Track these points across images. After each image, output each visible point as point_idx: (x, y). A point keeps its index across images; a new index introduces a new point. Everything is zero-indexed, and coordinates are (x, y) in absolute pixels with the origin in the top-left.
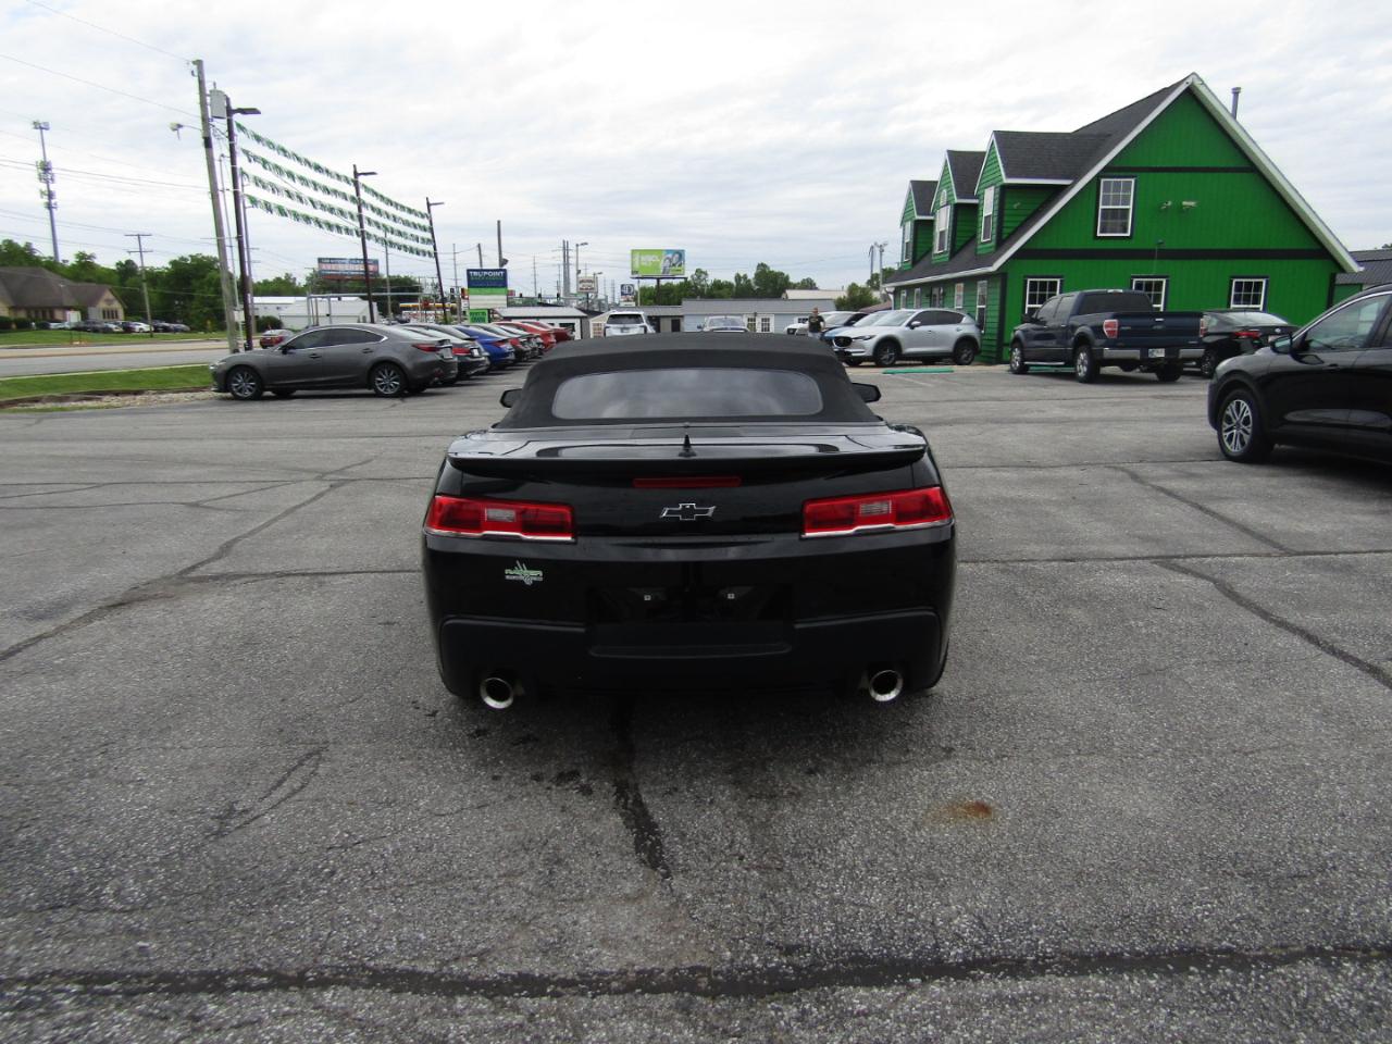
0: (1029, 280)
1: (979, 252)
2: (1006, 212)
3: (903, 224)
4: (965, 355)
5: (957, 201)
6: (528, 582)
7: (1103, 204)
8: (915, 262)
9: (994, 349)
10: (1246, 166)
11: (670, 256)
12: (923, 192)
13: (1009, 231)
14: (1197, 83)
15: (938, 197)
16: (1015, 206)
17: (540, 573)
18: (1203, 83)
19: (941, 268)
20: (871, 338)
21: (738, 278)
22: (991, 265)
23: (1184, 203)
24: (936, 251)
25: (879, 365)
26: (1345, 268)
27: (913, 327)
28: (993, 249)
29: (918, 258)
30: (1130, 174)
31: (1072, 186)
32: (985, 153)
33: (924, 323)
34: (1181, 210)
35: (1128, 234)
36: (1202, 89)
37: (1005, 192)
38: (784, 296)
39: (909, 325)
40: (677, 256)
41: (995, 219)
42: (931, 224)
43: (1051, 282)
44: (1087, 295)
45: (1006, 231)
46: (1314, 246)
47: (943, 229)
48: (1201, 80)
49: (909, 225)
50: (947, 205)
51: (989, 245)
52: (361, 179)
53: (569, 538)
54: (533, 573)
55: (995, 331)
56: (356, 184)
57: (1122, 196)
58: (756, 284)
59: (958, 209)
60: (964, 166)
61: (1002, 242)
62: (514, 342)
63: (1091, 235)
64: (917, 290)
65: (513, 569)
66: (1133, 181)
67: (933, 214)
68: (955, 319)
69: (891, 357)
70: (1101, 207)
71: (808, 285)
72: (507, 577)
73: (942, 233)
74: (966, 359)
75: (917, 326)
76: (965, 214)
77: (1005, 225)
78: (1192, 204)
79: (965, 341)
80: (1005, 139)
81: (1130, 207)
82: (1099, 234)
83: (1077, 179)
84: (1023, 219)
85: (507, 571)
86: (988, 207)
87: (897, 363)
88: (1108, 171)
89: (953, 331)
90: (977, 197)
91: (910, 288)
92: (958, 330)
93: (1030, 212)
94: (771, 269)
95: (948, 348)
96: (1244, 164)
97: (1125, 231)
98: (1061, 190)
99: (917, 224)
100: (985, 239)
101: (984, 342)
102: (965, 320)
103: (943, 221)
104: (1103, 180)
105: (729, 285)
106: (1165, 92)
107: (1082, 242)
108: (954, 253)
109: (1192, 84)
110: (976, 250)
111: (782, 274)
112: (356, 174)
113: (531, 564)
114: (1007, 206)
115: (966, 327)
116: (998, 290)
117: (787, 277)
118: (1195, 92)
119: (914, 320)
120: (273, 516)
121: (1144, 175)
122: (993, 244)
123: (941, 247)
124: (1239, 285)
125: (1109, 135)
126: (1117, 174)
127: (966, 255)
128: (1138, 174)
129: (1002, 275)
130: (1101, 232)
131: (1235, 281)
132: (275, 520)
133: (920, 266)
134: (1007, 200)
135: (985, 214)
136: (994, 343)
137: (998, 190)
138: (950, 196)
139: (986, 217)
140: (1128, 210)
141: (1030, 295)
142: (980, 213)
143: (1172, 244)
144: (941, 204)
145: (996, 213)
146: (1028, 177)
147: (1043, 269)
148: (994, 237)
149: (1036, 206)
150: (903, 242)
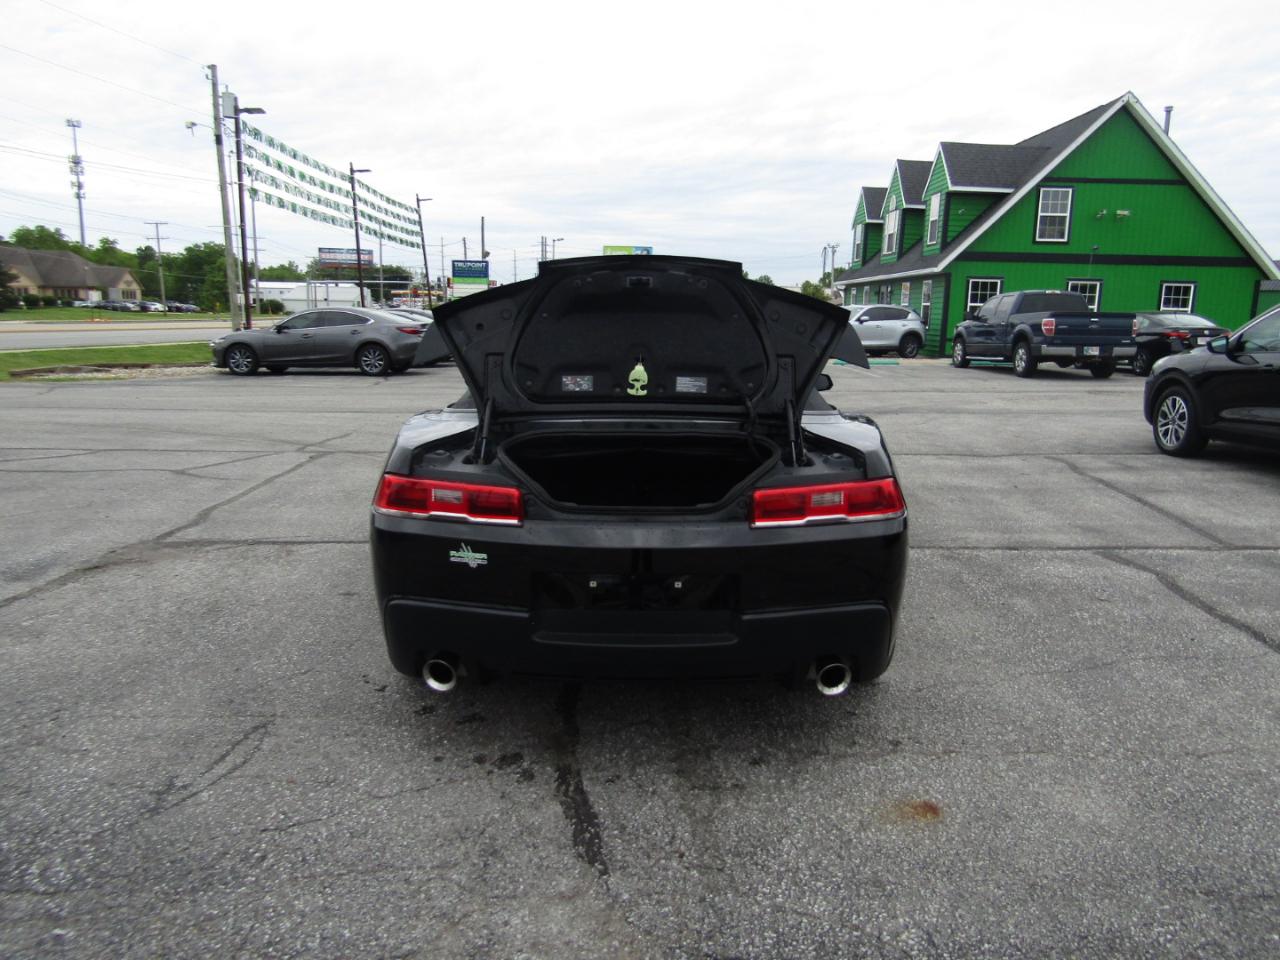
0: (971, 281)
1: (925, 254)
2: (951, 217)
3: (854, 226)
4: (909, 350)
5: (905, 206)
6: (473, 564)
7: (1042, 211)
8: (865, 262)
9: (938, 344)
10: (1178, 179)
12: (873, 198)
13: (954, 234)
14: (1132, 101)
15: (888, 202)
16: (960, 212)
17: (485, 556)
18: (1138, 101)
19: (890, 268)
22: (936, 266)
23: (1119, 212)
24: (885, 251)
26: (1269, 275)
27: (862, 322)
28: (938, 252)
29: (867, 258)
30: (1067, 184)
31: (1013, 194)
32: (931, 163)
33: (873, 318)
34: (1116, 219)
35: (1065, 240)
36: (1137, 107)
37: (951, 197)
39: (858, 320)
41: (941, 223)
42: (880, 227)
43: (991, 283)
44: (1026, 295)
45: (951, 235)
46: (1240, 255)
47: (891, 232)
48: (1135, 97)
49: (860, 228)
50: (896, 209)
51: (933, 248)
52: (357, 176)
53: (515, 522)
54: (478, 555)
55: (939, 327)
56: (352, 180)
57: (1059, 205)
59: (906, 213)
60: (912, 174)
61: (946, 245)
63: (1031, 240)
64: (866, 287)
65: (458, 551)
66: (1070, 190)
67: (883, 218)
68: (901, 315)
70: (1040, 214)
72: (452, 559)
73: (891, 236)
74: (911, 353)
75: (866, 321)
76: (913, 218)
77: (950, 229)
78: (1126, 213)
79: (910, 336)
80: (950, 149)
81: (1068, 214)
82: (1038, 239)
83: (1018, 188)
84: (966, 224)
85: (453, 553)
88: (1048, 181)
89: (899, 327)
90: (925, 203)
91: (860, 286)
92: (904, 326)
93: (973, 218)
95: (894, 341)
96: (1176, 177)
97: (1062, 236)
98: (1003, 197)
99: (868, 227)
100: (931, 242)
101: (928, 337)
102: (910, 316)
103: (892, 224)
104: (1042, 190)
106: (1102, 109)
107: (1025, 247)
108: (901, 253)
109: (1128, 101)
110: (922, 252)
112: (352, 171)
113: (476, 547)
114: (951, 212)
115: (912, 323)
116: (942, 289)
118: (1130, 109)
119: (863, 315)
120: (253, 485)
121: (1081, 186)
122: (938, 246)
123: (890, 248)
124: (1169, 289)
125: (1048, 148)
126: (1056, 184)
127: (912, 256)
128: (1075, 184)
129: (946, 275)
130: (1041, 237)
131: (1165, 285)
132: (254, 489)
133: (871, 264)
134: (952, 207)
135: (931, 219)
136: (938, 338)
137: (944, 197)
138: (899, 201)
139: (932, 222)
140: (1065, 217)
141: (972, 295)
142: (927, 218)
143: (1106, 250)
144: (891, 209)
145: (942, 218)
146: (972, 185)
147: (981, 272)
148: (940, 240)
149: (977, 213)
150: (854, 243)
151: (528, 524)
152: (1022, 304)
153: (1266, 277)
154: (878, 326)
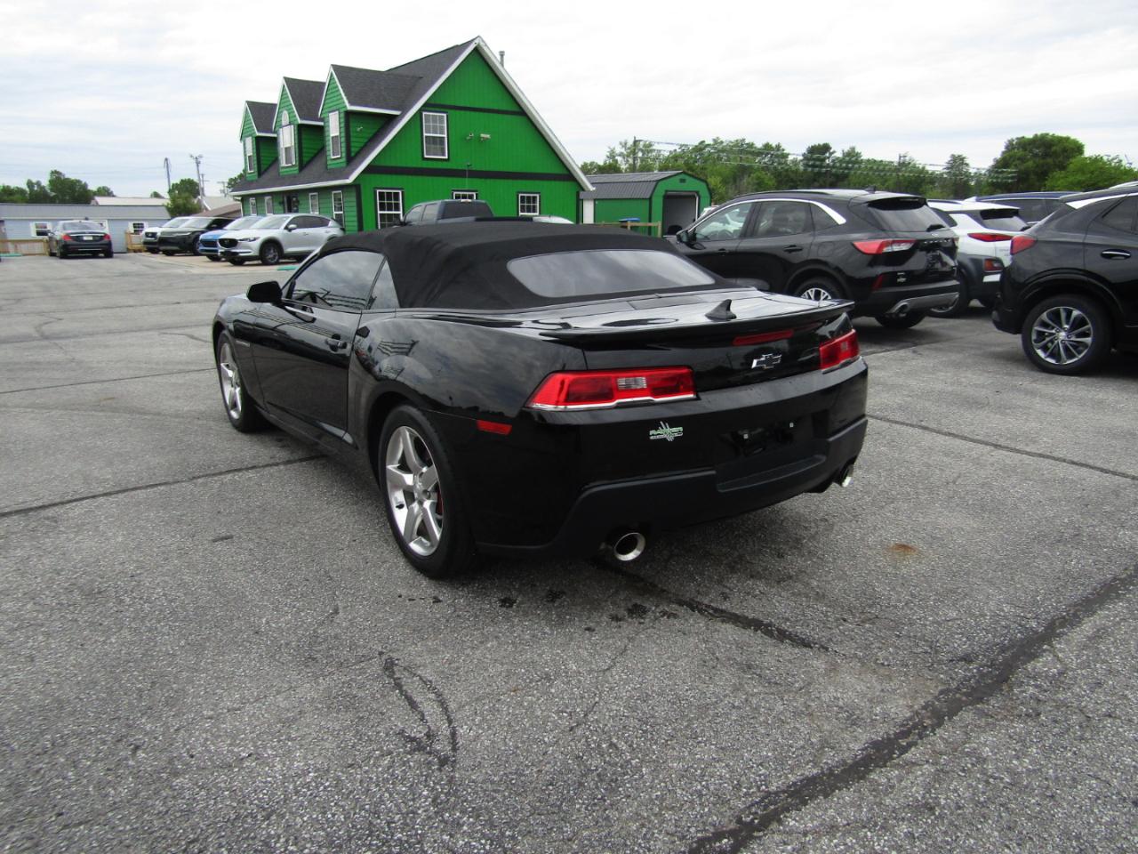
0: (378, 191)
1: (329, 167)
2: (352, 134)
3: (242, 138)
5: (300, 122)
6: (670, 439)
7: (427, 132)
8: (260, 173)
10: (519, 111)
12: (261, 113)
13: (357, 149)
14: (482, 44)
15: (279, 117)
16: (359, 129)
17: (681, 429)
18: (486, 45)
19: (291, 180)
20: (255, 239)
21: (30, 184)
22: (346, 178)
23: (482, 135)
24: (283, 163)
25: (265, 263)
26: (585, 188)
27: (290, 230)
28: (344, 165)
29: (262, 170)
30: (442, 110)
31: (402, 116)
32: (324, 83)
33: (299, 226)
34: (482, 141)
35: (446, 157)
36: (485, 49)
37: (349, 116)
38: (93, 202)
39: (286, 228)
41: (343, 139)
42: (274, 141)
43: (395, 193)
44: (447, 204)
45: (354, 150)
46: (565, 172)
47: (288, 145)
48: (483, 41)
49: (249, 142)
50: (290, 124)
51: (338, 161)
53: (691, 396)
54: (675, 429)
57: (437, 127)
58: (52, 190)
59: (301, 129)
60: (303, 93)
61: (352, 159)
63: (420, 157)
64: (267, 198)
65: (656, 429)
66: (445, 115)
67: (275, 132)
68: (322, 223)
69: (275, 256)
70: (425, 134)
71: (105, 192)
72: (652, 438)
73: (287, 149)
75: (294, 229)
76: (311, 135)
77: (352, 144)
78: (488, 136)
80: (342, 72)
81: (445, 136)
82: (426, 156)
83: (405, 110)
84: (366, 140)
85: (652, 432)
86: (334, 127)
87: (281, 261)
88: (427, 106)
89: (323, 233)
90: (321, 120)
91: (259, 197)
92: (327, 232)
93: (370, 136)
94: (66, 177)
96: (515, 109)
97: (443, 154)
98: (391, 120)
99: (258, 140)
100: (334, 155)
102: (331, 223)
103: (287, 138)
104: (424, 113)
105: (21, 191)
106: (458, 49)
107: (416, 163)
108: (302, 166)
109: (479, 45)
110: (326, 165)
111: (79, 181)
113: (673, 422)
114: (352, 129)
115: (332, 230)
116: (354, 199)
117: (86, 185)
118: (481, 51)
119: (290, 223)
121: (452, 112)
122: (344, 160)
123: (288, 160)
124: (523, 198)
126: (433, 109)
127: (315, 168)
128: (447, 110)
129: (356, 186)
130: (428, 154)
131: (520, 195)
133: (266, 177)
134: (352, 124)
135: (332, 135)
137: (342, 115)
138: (292, 116)
139: (333, 138)
140: (444, 138)
141: (380, 204)
142: (327, 134)
143: (477, 167)
144: (283, 123)
145: (343, 134)
146: (366, 105)
147: (387, 183)
148: (344, 155)
149: (374, 131)
150: (245, 155)
151: (702, 396)
152: (447, 211)
153: (583, 190)
154: (305, 234)
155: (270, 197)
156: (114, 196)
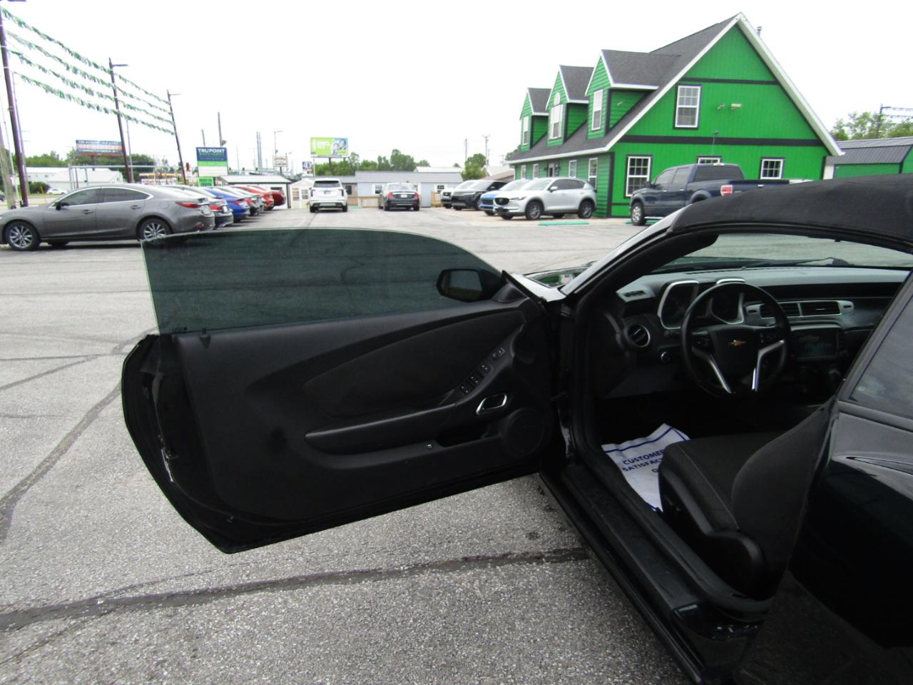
0: (630, 158)
1: (589, 138)
2: (612, 108)
3: (522, 117)
5: (569, 101)
7: (680, 104)
8: (532, 145)
9: (606, 207)
10: (773, 81)
11: (338, 142)
12: (539, 97)
13: (614, 122)
14: (743, 19)
15: (553, 98)
16: (619, 104)
18: (747, 20)
19: (558, 149)
20: (523, 199)
21: (380, 159)
22: (604, 146)
23: (733, 105)
24: (551, 136)
25: (529, 219)
26: (832, 152)
27: (552, 191)
28: (603, 135)
29: (534, 143)
30: (698, 83)
31: (659, 90)
32: (593, 68)
33: (560, 188)
34: (730, 110)
35: (696, 126)
36: (746, 23)
37: (612, 93)
38: (415, 171)
39: (549, 189)
40: (343, 142)
41: (604, 113)
42: (546, 119)
43: (638, 159)
45: (612, 122)
46: (813, 137)
47: (557, 122)
48: (745, 17)
49: (527, 120)
50: (560, 104)
51: (598, 132)
52: (115, 70)
55: (606, 195)
56: (111, 73)
57: (692, 98)
58: (392, 163)
59: (569, 106)
60: (576, 78)
61: (609, 130)
62: (249, 201)
63: (671, 127)
64: (535, 165)
66: (699, 88)
67: (548, 111)
68: (578, 185)
69: (537, 213)
70: (678, 106)
71: (425, 164)
73: (556, 125)
74: (587, 214)
75: (555, 190)
76: (577, 111)
77: (612, 117)
78: (739, 105)
79: (587, 202)
80: (610, 55)
81: (697, 106)
82: (676, 126)
83: (662, 86)
84: (624, 113)
86: (598, 104)
87: (541, 217)
88: (684, 80)
89: (579, 194)
90: (587, 98)
91: (529, 164)
92: (582, 193)
93: (628, 109)
94: (402, 153)
95: (575, 206)
96: (769, 78)
97: (693, 123)
98: (647, 94)
99: (534, 118)
100: (595, 125)
101: (599, 199)
102: (586, 186)
103: (557, 116)
104: (680, 87)
105: (374, 164)
106: (716, 28)
107: (667, 132)
108: (567, 138)
109: (740, 20)
110: (587, 136)
111: (409, 157)
112: (111, 66)
114: (613, 104)
115: (587, 192)
116: (608, 165)
117: (412, 160)
118: (741, 26)
119: (553, 185)
121: (706, 85)
122: (603, 131)
123: (555, 134)
124: (766, 163)
125: (679, 56)
126: (693, 83)
127: (577, 139)
128: (702, 83)
129: (611, 154)
130: (679, 124)
131: (764, 160)
133: (537, 148)
134: (613, 100)
135: (594, 110)
136: (606, 203)
137: (606, 92)
138: (563, 97)
139: (595, 112)
140: (695, 109)
141: (630, 169)
142: (590, 110)
143: (724, 134)
144: (555, 103)
145: (605, 109)
146: (628, 82)
147: (639, 150)
148: (603, 126)
149: (631, 105)
150: (522, 131)
152: (699, 175)
153: (830, 154)
154: (564, 195)
155: (537, 164)
156: (430, 166)
